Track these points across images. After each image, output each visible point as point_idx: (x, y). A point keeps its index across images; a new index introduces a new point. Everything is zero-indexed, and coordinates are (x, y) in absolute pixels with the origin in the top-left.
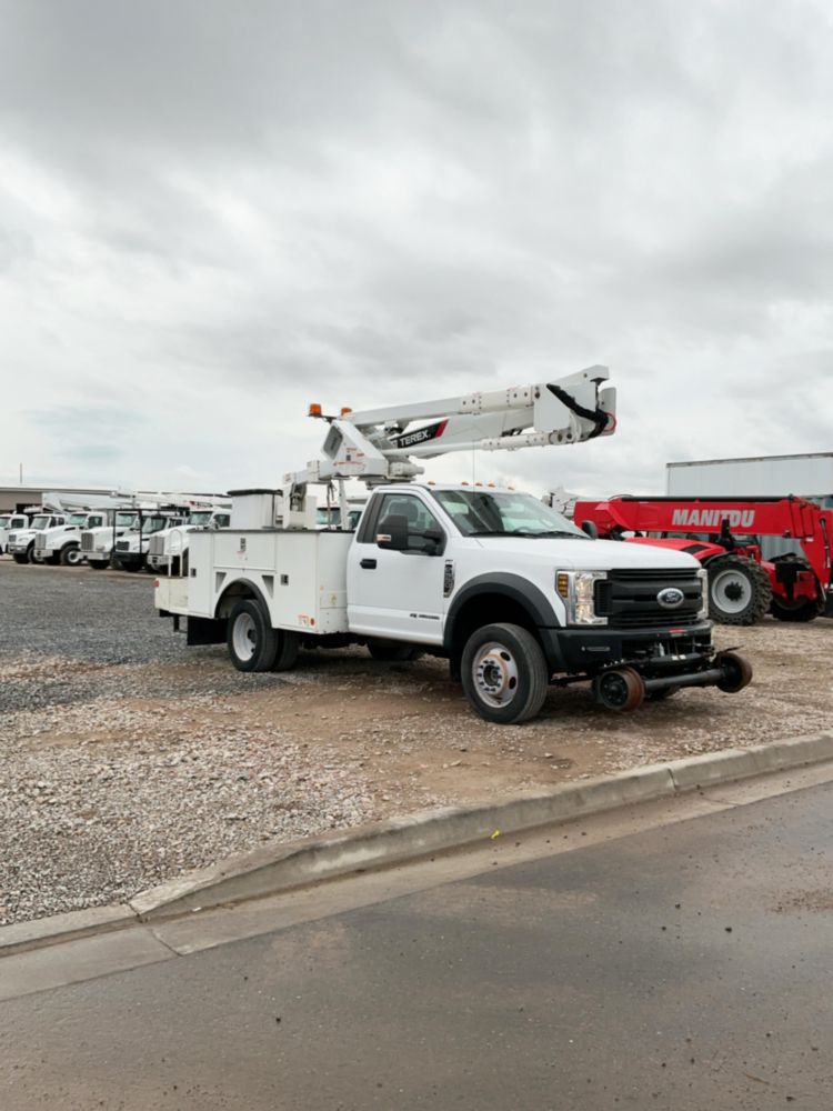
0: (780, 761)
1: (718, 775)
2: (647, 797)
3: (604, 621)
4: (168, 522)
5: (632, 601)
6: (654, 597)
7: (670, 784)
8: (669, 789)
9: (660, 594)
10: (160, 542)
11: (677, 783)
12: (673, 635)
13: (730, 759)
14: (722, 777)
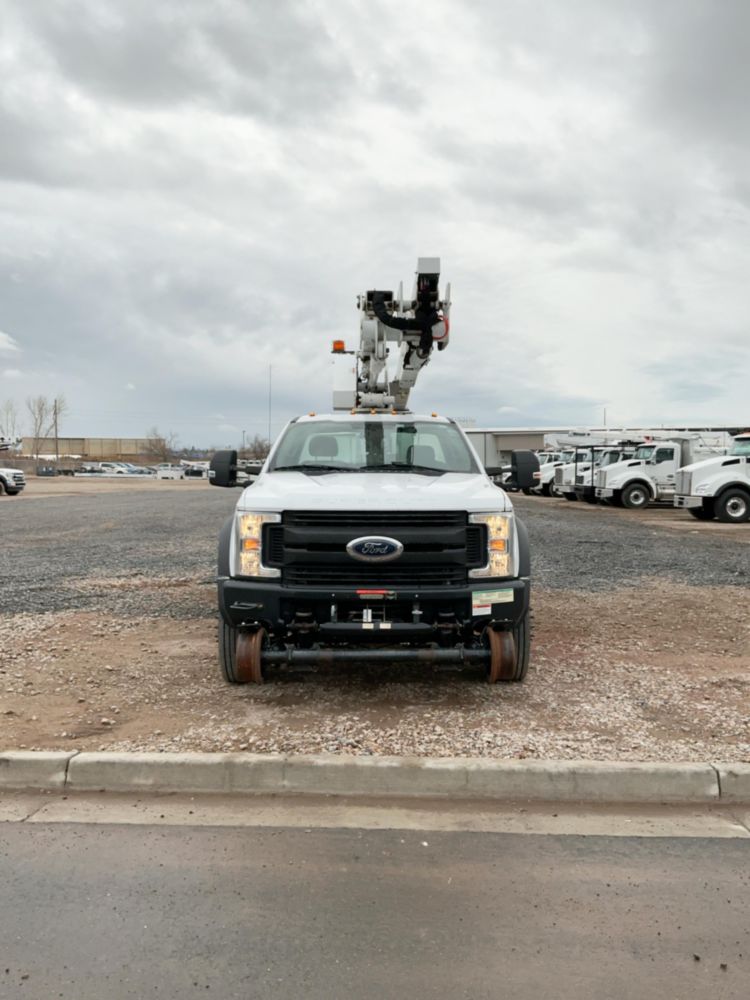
0: (286, 783)
1: (150, 781)
2: (9, 786)
3: (275, 573)
4: (621, 457)
5: (304, 551)
6: (343, 547)
7: (59, 777)
8: (53, 784)
9: (350, 544)
10: (603, 475)
11: (69, 779)
12: (363, 597)
13: (182, 765)
14: (152, 785)
